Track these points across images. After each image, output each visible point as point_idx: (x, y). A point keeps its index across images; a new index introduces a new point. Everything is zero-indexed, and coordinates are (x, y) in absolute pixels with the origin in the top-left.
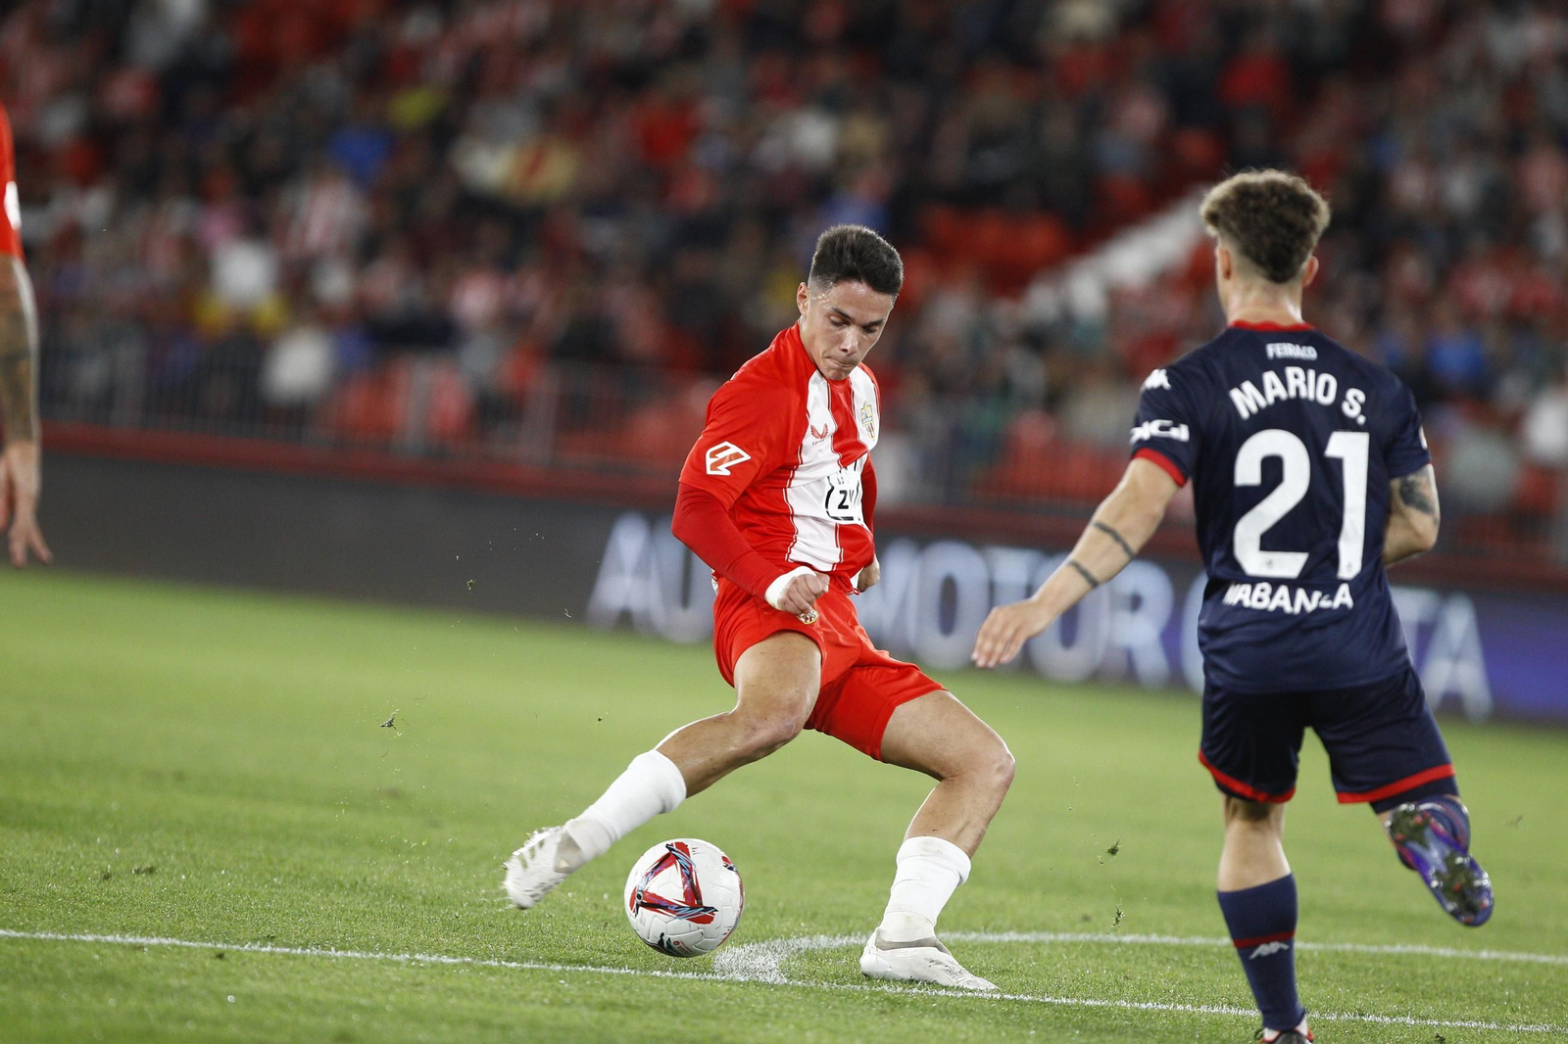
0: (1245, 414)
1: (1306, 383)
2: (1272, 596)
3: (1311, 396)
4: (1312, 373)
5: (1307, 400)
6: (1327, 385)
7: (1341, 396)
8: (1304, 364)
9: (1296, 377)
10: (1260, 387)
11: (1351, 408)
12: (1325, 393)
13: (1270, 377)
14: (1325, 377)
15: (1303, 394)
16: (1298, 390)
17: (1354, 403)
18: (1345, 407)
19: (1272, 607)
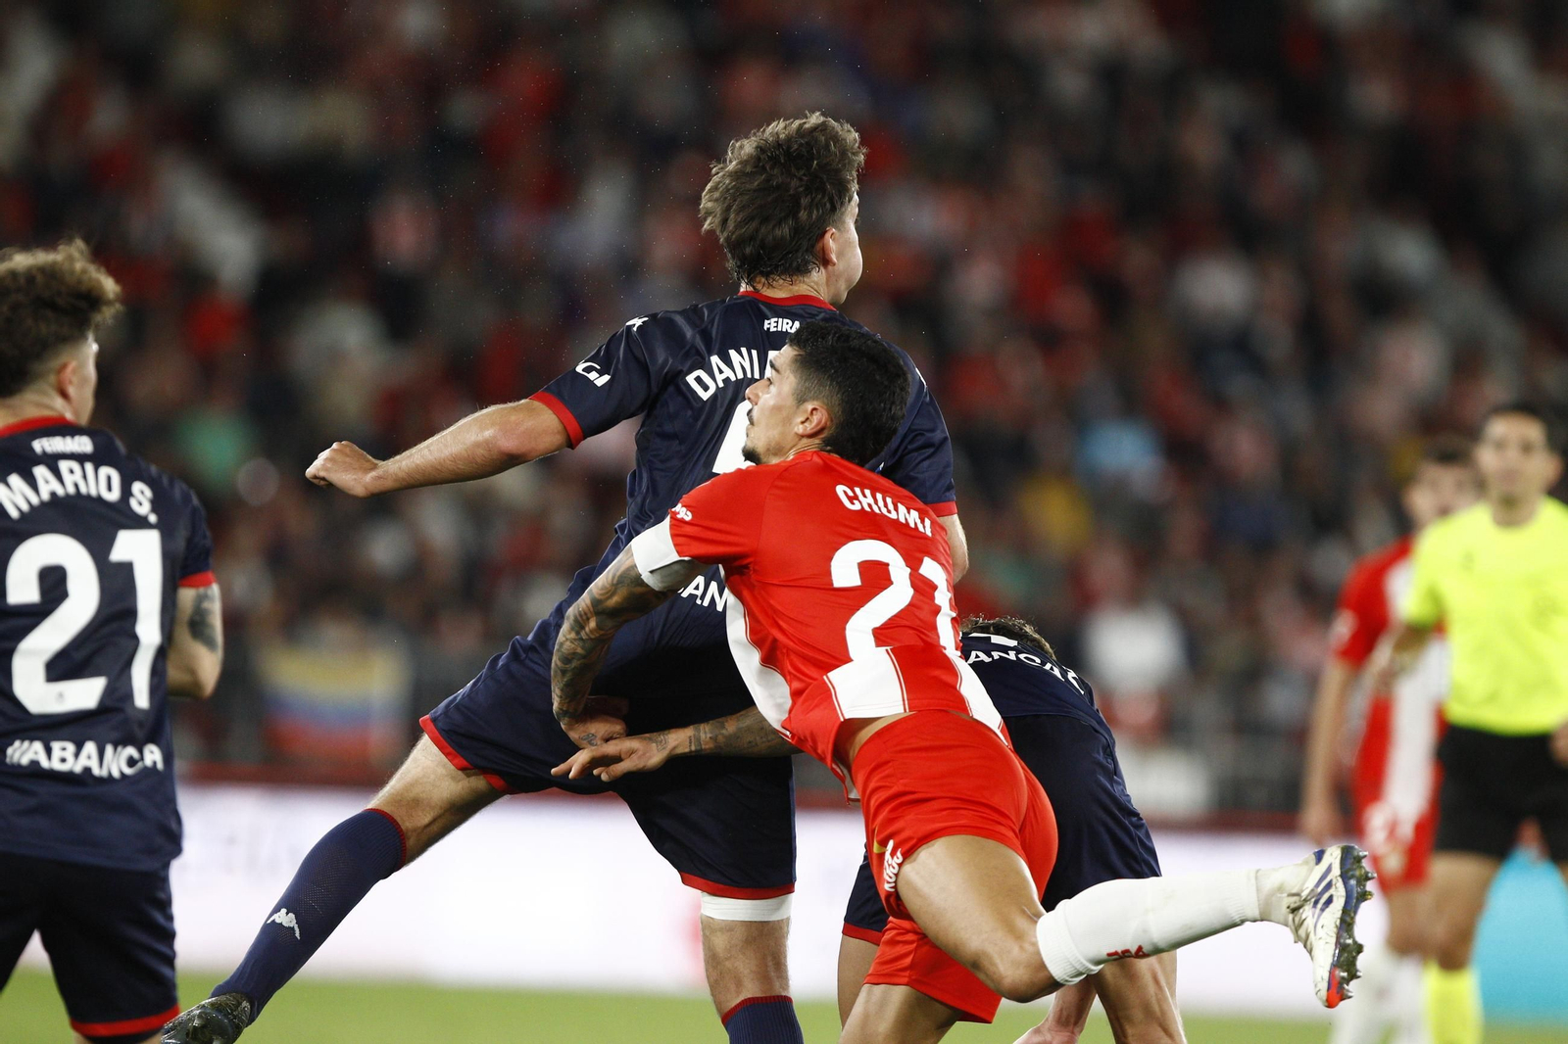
0: (14, 514)
1: (85, 477)
2: (77, 755)
3: (93, 492)
4: (89, 467)
5: (89, 497)
6: (109, 479)
7: (126, 493)
8: (80, 458)
9: (72, 472)
10: (32, 482)
11: (141, 504)
12: (109, 488)
13: (41, 472)
14: (104, 471)
15: (83, 490)
16: (76, 486)
17: (142, 499)
18: (133, 503)
19: (78, 769)
